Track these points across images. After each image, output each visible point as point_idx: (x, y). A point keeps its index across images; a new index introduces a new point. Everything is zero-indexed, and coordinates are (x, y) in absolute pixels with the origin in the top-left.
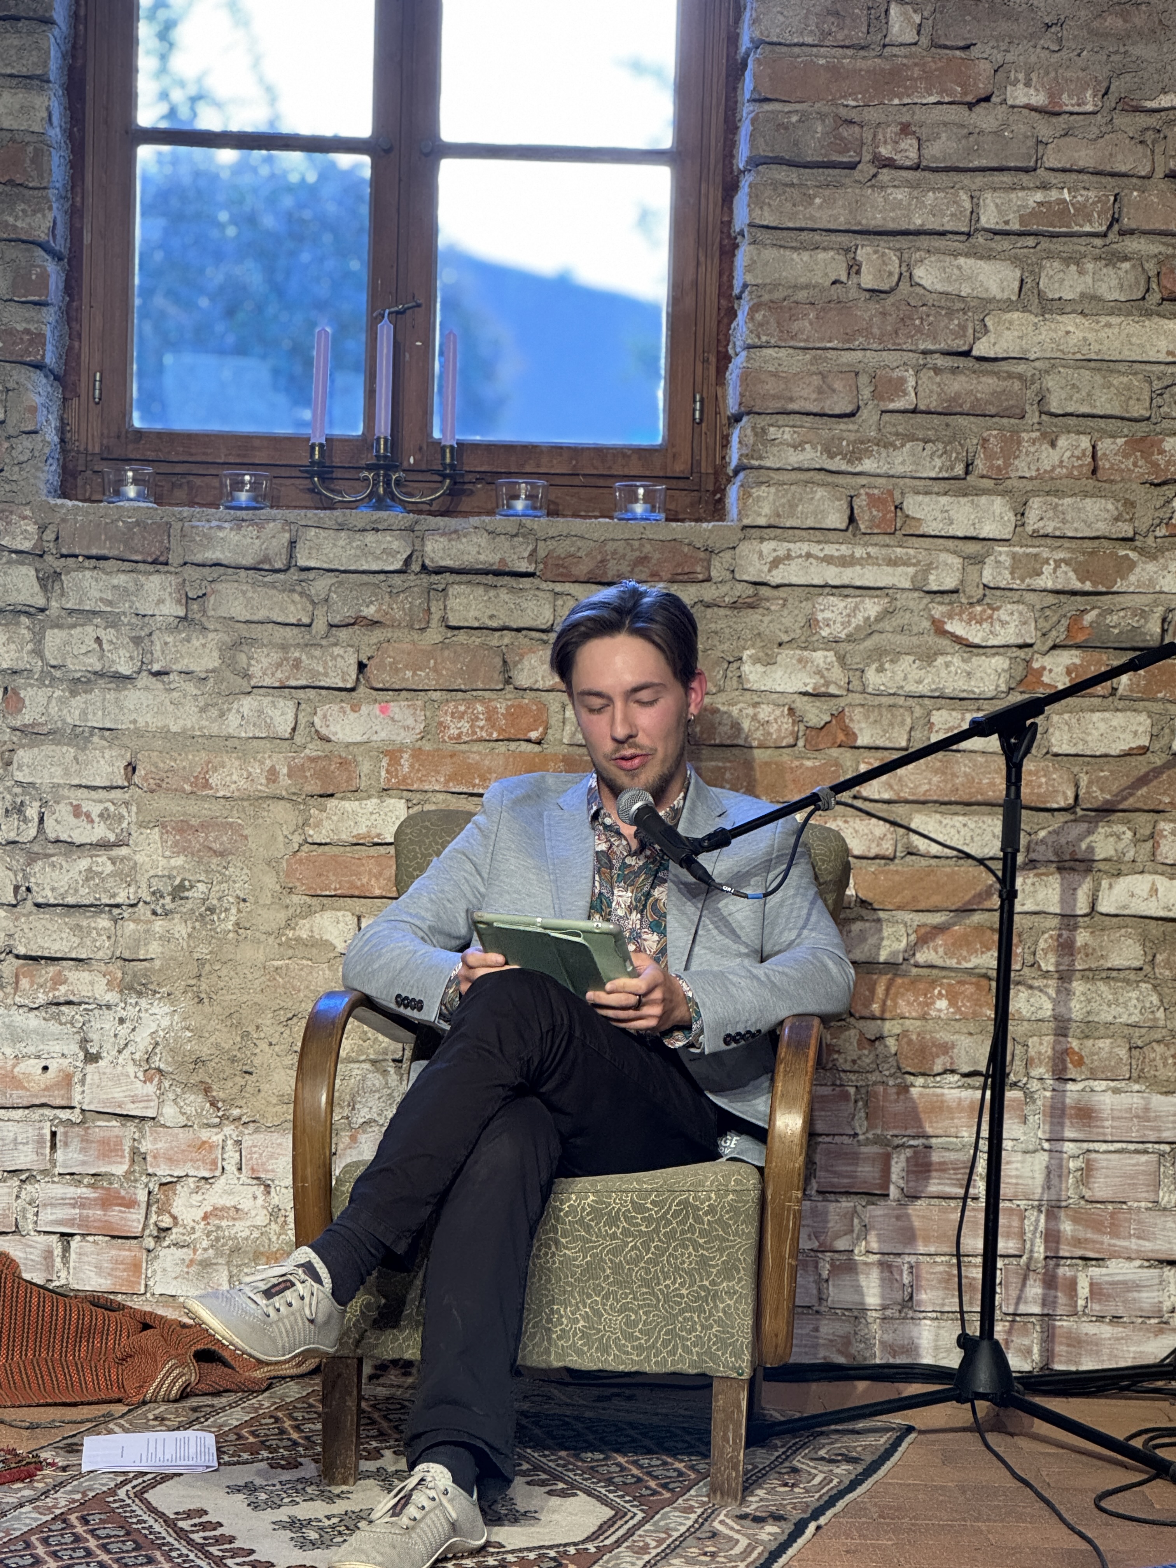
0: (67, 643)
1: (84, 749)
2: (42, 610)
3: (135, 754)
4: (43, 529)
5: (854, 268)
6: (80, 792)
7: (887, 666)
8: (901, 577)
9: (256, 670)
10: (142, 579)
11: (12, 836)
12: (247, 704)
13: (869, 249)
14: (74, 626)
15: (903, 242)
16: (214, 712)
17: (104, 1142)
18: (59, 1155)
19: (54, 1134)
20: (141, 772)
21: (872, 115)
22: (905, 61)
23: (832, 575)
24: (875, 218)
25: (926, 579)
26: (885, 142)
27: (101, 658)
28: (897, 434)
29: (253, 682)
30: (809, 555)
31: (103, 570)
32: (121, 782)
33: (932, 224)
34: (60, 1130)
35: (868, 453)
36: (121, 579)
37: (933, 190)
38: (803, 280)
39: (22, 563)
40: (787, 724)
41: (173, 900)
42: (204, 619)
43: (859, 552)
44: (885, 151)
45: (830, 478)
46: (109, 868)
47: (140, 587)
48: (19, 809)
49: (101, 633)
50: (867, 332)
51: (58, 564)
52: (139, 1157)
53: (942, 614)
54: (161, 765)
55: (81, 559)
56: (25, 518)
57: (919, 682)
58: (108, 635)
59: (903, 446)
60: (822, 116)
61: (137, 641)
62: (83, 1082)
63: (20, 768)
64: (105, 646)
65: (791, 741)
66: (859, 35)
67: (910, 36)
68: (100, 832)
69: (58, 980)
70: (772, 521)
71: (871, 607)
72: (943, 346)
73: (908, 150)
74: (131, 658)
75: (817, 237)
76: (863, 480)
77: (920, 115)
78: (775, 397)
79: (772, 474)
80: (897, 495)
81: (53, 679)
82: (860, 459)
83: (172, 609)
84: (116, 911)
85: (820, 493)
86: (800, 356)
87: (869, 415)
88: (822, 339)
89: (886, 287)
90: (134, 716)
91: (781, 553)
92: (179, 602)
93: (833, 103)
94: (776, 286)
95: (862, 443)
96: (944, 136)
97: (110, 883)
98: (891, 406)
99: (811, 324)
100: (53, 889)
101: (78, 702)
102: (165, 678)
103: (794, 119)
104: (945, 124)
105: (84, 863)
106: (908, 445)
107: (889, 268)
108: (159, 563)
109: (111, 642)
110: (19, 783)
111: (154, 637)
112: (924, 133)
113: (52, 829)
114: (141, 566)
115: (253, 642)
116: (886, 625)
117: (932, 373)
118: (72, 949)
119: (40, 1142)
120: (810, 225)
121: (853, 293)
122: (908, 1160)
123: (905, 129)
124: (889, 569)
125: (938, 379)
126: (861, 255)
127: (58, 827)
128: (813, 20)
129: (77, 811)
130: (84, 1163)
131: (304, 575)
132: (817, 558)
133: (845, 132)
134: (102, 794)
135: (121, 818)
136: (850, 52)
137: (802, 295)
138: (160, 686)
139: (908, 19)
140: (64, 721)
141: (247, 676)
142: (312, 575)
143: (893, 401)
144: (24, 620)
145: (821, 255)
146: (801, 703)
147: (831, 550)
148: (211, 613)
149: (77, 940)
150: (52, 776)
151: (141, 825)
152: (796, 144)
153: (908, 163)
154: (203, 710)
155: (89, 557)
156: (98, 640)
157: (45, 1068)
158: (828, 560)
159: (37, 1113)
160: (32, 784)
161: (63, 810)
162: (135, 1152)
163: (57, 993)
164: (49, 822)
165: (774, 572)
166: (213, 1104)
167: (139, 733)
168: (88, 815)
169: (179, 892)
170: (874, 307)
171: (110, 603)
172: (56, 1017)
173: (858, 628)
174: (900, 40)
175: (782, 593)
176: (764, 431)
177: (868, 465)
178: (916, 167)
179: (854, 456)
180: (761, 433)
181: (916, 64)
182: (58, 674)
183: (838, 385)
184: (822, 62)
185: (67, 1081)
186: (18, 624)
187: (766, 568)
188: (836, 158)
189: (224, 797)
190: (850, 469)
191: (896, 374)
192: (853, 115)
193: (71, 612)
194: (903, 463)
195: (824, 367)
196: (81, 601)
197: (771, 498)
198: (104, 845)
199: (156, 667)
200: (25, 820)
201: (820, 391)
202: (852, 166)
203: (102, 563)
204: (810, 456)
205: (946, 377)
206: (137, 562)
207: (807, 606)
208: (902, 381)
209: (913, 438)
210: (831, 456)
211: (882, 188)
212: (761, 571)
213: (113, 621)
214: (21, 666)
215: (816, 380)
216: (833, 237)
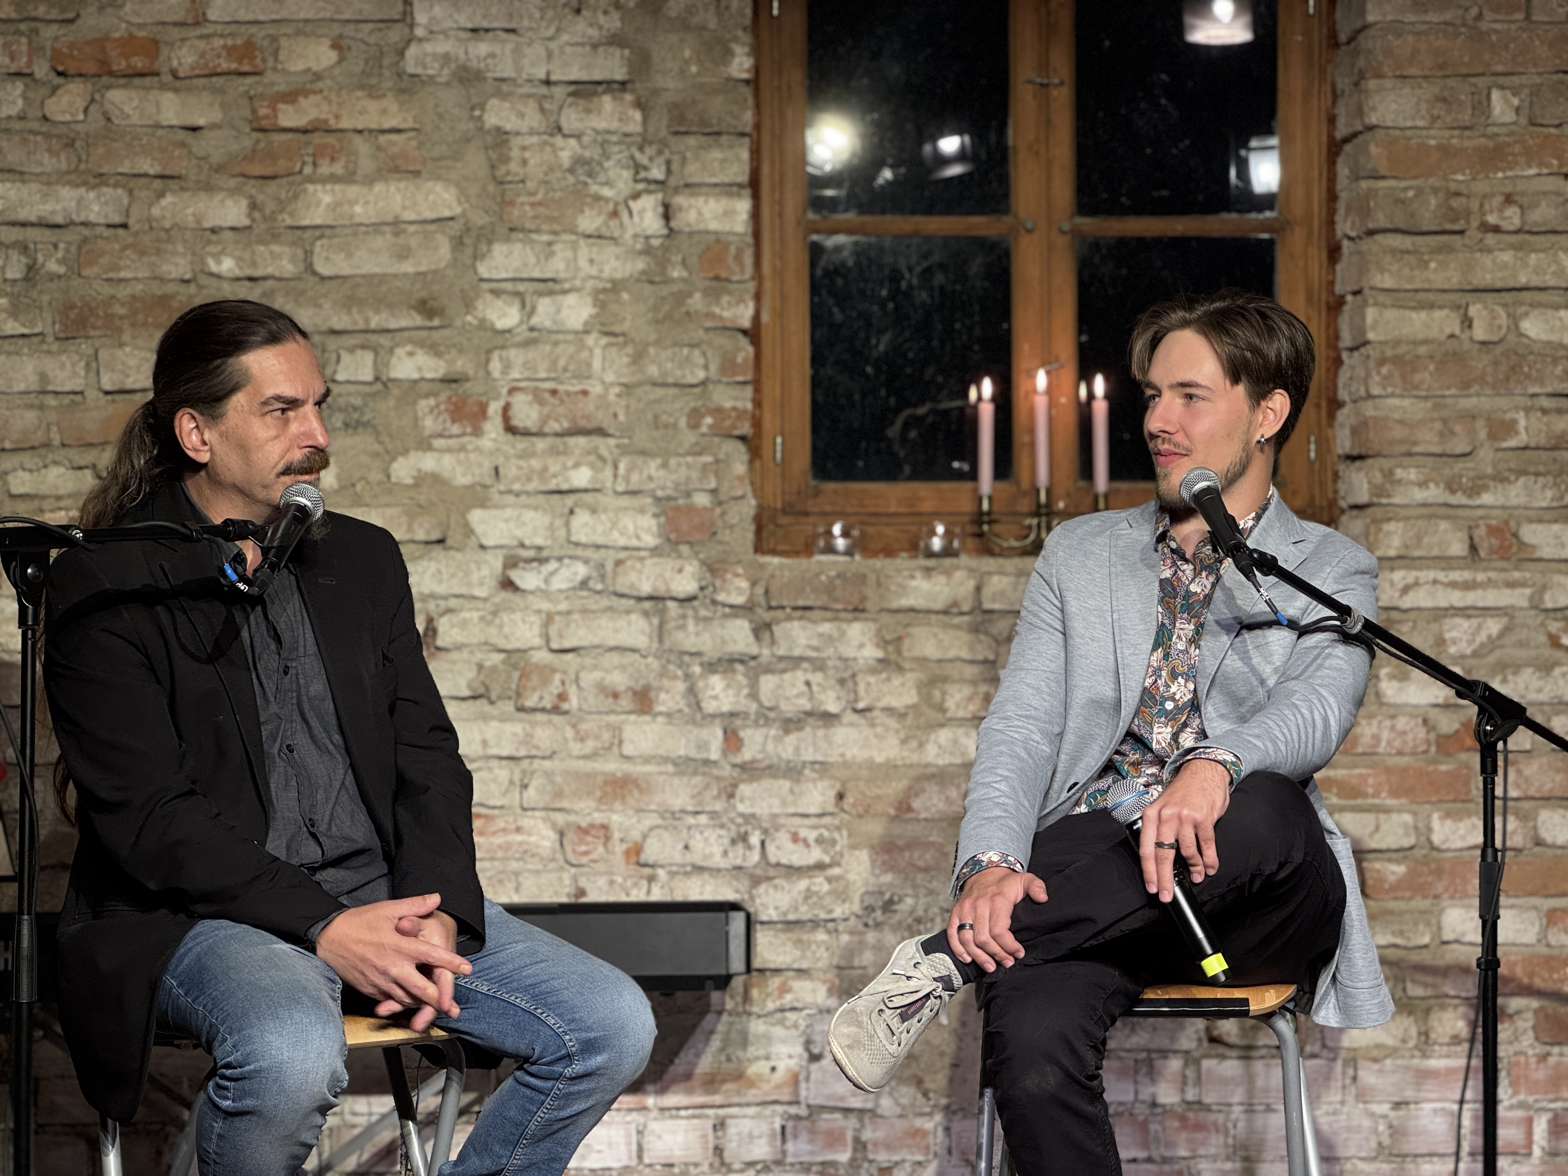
0: (779, 687)
1: (798, 781)
2: (754, 658)
3: (844, 783)
4: (754, 584)
5: (1467, 323)
6: (797, 821)
7: (1510, 677)
8: (1519, 598)
9: (950, 704)
10: (844, 626)
11: (739, 862)
12: (944, 736)
13: (1479, 306)
14: (784, 671)
15: (1508, 297)
16: (914, 744)
17: (829, 1133)
18: (790, 1146)
19: (783, 1128)
20: (849, 800)
21: (1480, 187)
22: (1507, 139)
23: (1457, 598)
24: (1485, 278)
25: (1541, 599)
26: (1492, 211)
27: (811, 698)
28: (1510, 470)
29: (948, 715)
30: (1435, 582)
31: (810, 620)
32: (831, 808)
33: (1536, 281)
34: (790, 1125)
35: (1485, 488)
36: (826, 628)
37: (1535, 251)
38: (1421, 336)
39: (736, 616)
40: (1421, 733)
41: (884, 913)
42: (900, 660)
43: (1481, 577)
44: (1492, 219)
45: (1451, 512)
46: (826, 887)
47: (843, 633)
48: (743, 838)
49: (810, 676)
50: (1481, 380)
51: (767, 616)
52: (860, 1145)
53: (1559, 630)
54: (868, 793)
55: (788, 610)
56: (737, 575)
57: (1540, 691)
58: (816, 678)
59: (1517, 479)
60: (1435, 190)
61: (842, 682)
62: (807, 1079)
63: (742, 801)
64: (815, 688)
65: (1423, 747)
66: (1466, 117)
67: (1510, 117)
68: (816, 855)
69: (784, 990)
70: (1403, 552)
71: (1494, 626)
72: (1549, 389)
73: (1512, 217)
74: (838, 698)
75: (1431, 296)
76: (1480, 512)
77: (1521, 186)
78: (1401, 442)
79: (1397, 509)
80: (1513, 524)
81: (767, 719)
82: (1478, 494)
83: (871, 652)
84: (830, 925)
85: (1444, 525)
86: (1422, 404)
87: (1486, 456)
88: (1441, 388)
89: (1496, 338)
90: (842, 750)
91: (1410, 580)
92: (878, 645)
93: (1445, 178)
94: (1397, 342)
95: (1480, 478)
96: (1543, 204)
97: (827, 901)
98: (1505, 445)
99: (1431, 374)
100: (776, 908)
101: (792, 739)
102: (868, 715)
103: (1411, 194)
104: (1544, 193)
105: (803, 884)
106: (1522, 480)
107: (1498, 322)
108: (858, 611)
109: (819, 685)
110: (742, 815)
111: (859, 678)
112: (1525, 201)
113: (773, 854)
114: (843, 615)
115: (945, 679)
116: (1506, 641)
117: (1539, 414)
118: (794, 961)
119: (773, 1135)
120: (1426, 286)
121: (1466, 345)
122: (1549, 1122)
123: (1509, 199)
124: (1508, 591)
125: (1545, 419)
126: (1473, 311)
127: (779, 853)
128: (1424, 106)
129: (795, 838)
130: (812, 1153)
131: (987, 616)
132: (1442, 583)
133: (1455, 203)
134: (814, 821)
135: (834, 842)
136: (1456, 133)
137: (1422, 350)
138: (862, 721)
139: (1507, 102)
140: (779, 757)
141: (942, 710)
142: (995, 616)
143: (1505, 440)
144: (739, 667)
145: (1438, 314)
146: (1434, 714)
147: (1456, 576)
148: (906, 654)
149: (798, 953)
150: (770, 807)
151: (853, 847)
152: (1412, 216)
153: (1512, 228)
154: (904, 742)
155: (795, 608)
156: (808, 684)
157: (773, 1069)
158: (1453, 585)
159: (768, 1111)
160: (753, 816)
161: (783, 837)
162: (857, 1140)
163: (783, 1001)
164: (771, 849)
165: (1405, 598)
166: (925, 1094)
167: (846, 765)
168: (805, 841)
169: (888, 906)
170: (1486, 359)
171: (816, 649)
172: (782, 1023)
173: (1482, 645)
174: (1501, 120)
175: (1412, 615)
176: (1391, 472)
177: (1486, 498)
178: (1517, 232)
179: (1475, 490)
180: (1389, 474)
181: (1516, 142)
182: (772, 715)
183: (1458, 429)
184: (1433, 142)
185: (795, 1080)
186: (734, 671)
187: (1397, 595)
188: (1449, 227)
189: (926, 820)
190: (1471, 502)
191: (1508, 416)
192: (1463, 188)
193: (781, 658)
194: (1518, 496)
195: (1445, 413)
196: (790, 649)
197: (1400, 532)
198: (820, 867)
199: (861, 705)
200: (750, 847)
201: (1442, 435)
202: (1461, 232)
203: (808, 614)
204: (1434, 493)
205: (1553, 418)
206: (837, 611)
207: (1435, 627)
208: (1514, 422)
209: (1525, 473)
210: (1453, 492)
211: (1490, 251)
212: (1392, 598)
213: (819, 666)
214: (739, 708)
215: (1438, 425)
216: (1446, 296)
